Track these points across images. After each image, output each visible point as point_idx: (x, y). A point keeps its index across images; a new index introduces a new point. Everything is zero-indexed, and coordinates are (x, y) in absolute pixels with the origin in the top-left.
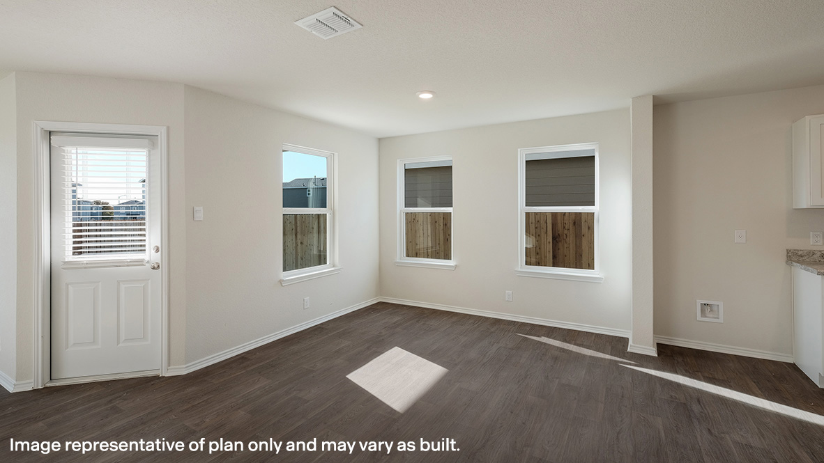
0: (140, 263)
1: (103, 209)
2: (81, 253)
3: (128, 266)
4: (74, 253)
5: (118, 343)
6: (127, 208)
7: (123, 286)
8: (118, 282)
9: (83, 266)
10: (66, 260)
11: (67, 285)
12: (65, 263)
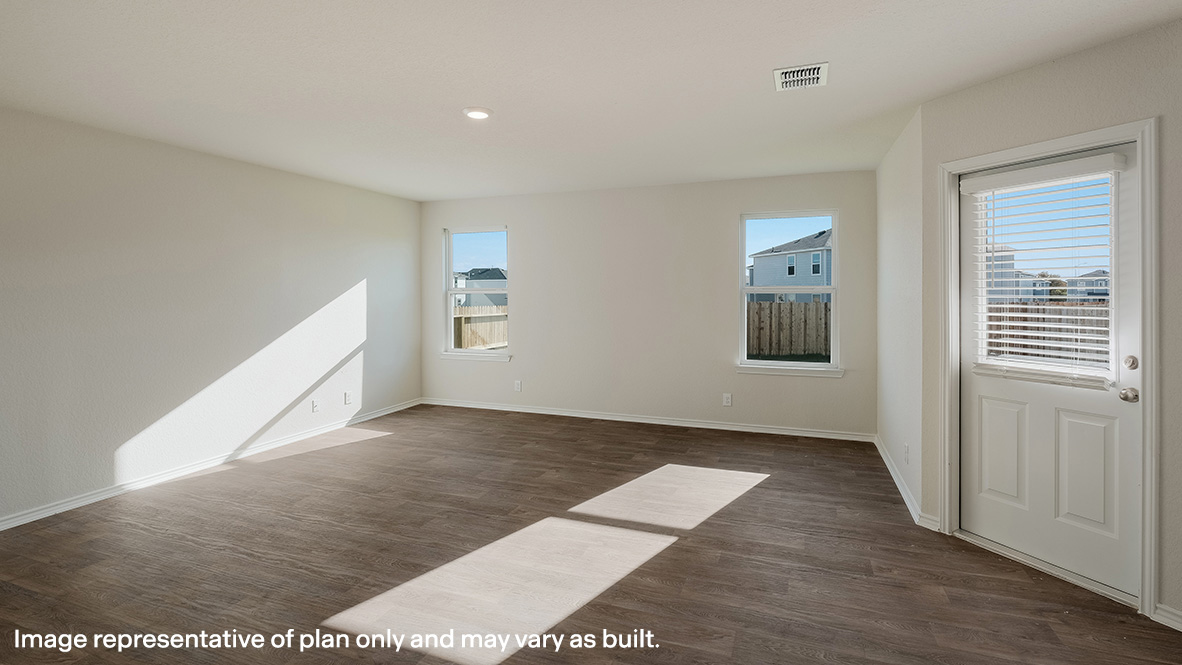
0: (1098, 384)
1: (1051, 285)
2: (999, 353)
3: (1073, 385)
4: (990, 352)
5: (1057, 515)
6: (1091, 283)
7: (1065, 420)
8: (1058, 411)
9: (1002, 373)
10: (980, 362)
11: (981, 398)
12: (979, 366)
